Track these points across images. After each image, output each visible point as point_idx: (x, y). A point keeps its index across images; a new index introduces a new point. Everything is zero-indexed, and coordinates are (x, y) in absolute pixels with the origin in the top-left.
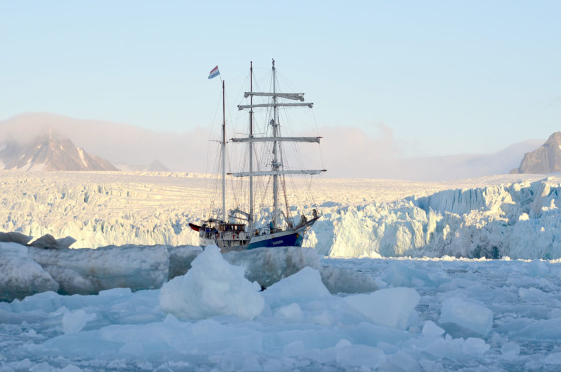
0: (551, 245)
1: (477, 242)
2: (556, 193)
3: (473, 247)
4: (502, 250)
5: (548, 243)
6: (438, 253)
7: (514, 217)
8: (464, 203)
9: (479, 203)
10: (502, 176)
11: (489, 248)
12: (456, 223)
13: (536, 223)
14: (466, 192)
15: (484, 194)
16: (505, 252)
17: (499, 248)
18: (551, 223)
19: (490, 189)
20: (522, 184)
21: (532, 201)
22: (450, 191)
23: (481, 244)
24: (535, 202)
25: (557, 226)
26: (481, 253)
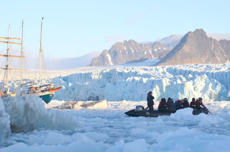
0: (123, 95)
1: (89, 94)
2: (121, 74)
3: (88, 97)
4: (100, 97)
5: (122, 94)
6: (73, 99)
7: (104, 84)
8: (83, 79)
9: (89, 79)
10: (85, 68)
11: (95, 97)
12: (81, 87)
13: (115, 86)
14: (84, 74)
15: (91, 75)
16: (101, 98)
17: (99, 97)
18: (122, 86)
19: (94, 73)
20: (106, 71)
21: (111, 78)
22: (77, 74)
23: (91, 95)
24: (113, 78)
25: (125, 87)
26: (91, 99)
